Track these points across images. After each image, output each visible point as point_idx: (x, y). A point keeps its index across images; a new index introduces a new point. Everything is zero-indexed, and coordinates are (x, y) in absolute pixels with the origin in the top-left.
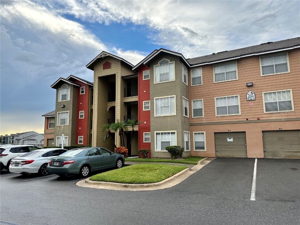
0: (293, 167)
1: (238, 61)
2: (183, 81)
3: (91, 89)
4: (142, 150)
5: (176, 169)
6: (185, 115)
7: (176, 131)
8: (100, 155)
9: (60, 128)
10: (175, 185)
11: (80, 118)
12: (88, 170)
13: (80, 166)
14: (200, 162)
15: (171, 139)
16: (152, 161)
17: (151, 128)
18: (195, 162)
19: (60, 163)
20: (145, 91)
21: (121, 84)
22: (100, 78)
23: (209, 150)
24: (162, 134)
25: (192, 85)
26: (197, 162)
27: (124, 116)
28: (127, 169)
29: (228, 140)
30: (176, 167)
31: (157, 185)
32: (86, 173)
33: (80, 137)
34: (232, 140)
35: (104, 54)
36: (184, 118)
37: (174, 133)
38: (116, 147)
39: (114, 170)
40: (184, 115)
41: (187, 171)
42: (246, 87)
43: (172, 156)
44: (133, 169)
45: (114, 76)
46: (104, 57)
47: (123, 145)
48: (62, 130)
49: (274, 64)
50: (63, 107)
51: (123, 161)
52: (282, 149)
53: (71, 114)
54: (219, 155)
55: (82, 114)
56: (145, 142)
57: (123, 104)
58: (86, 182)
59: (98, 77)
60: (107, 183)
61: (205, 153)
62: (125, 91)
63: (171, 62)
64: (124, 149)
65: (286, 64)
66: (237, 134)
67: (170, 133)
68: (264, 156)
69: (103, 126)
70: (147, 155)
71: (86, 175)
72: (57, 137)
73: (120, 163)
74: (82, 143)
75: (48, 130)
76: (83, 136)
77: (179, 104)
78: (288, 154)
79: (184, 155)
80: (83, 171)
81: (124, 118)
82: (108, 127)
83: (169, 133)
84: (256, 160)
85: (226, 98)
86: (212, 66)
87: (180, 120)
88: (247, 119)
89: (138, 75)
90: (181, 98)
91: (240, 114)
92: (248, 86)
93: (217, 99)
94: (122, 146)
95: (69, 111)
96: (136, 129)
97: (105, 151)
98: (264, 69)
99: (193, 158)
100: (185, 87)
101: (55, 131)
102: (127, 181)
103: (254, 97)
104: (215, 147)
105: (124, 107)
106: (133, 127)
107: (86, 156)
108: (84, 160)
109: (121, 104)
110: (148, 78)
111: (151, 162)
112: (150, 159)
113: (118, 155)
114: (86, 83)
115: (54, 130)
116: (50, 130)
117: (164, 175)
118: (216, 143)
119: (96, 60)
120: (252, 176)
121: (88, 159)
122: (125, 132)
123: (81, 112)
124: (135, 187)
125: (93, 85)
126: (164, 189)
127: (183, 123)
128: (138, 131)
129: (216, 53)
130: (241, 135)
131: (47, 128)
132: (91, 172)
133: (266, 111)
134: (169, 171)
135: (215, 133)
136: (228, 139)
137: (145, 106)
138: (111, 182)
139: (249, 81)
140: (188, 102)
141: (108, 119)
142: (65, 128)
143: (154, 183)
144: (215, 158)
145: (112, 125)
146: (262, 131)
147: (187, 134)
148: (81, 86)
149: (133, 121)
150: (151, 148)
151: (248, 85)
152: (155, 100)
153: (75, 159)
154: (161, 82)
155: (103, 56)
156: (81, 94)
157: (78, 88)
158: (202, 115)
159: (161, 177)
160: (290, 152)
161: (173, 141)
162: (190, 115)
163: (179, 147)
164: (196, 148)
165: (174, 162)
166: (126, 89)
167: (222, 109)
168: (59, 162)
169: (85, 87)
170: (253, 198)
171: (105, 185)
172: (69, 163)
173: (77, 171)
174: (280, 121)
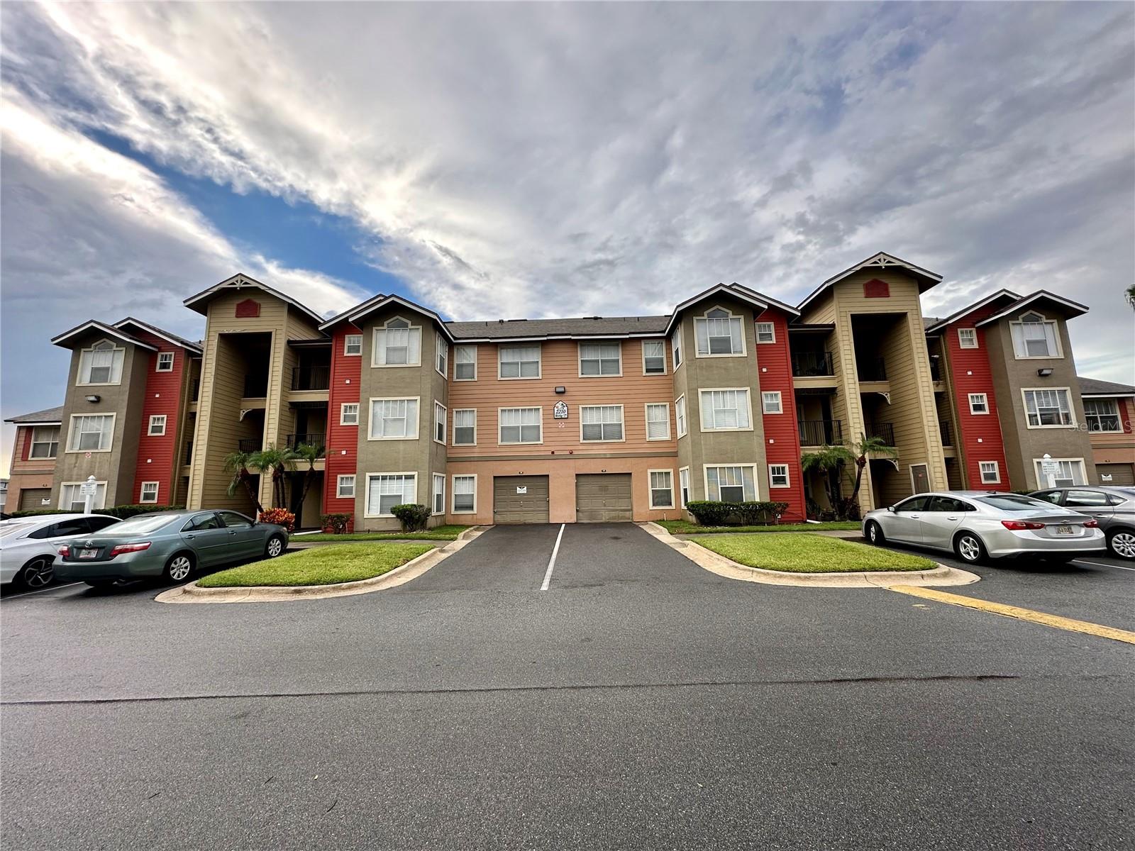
0: (616, 535)
1: (544, 344)
2: (438, 370)
3: (193, 361)
4: (334, 514)
5: (412, 550)
6: (439, 439)
7: (415, 473)
8: (223, 529)
9: (77, 457)
10: (409, 580)
11: (149, 434)
12: (188, 564)
13: (166, 556)
14: (461, 534)
15: (404, 489)
16: (356, 538)
17: (359, 466)
18: (452, 536)
19: (102, 552)
20: (348, 382)
21: (285, 359)
22: (223, 337)
23: (483, 511)
24: (384, 478)
25: (455, 379)
26: (455, 535)
27: (289, 436)
28: (296, 558)
29: (519, 491)
30: (412, 546)
31: (372, 584)
32: (181, 573)
33: (147, 485)
34: (524, 491)
35: (242, 281)
36: (435, 445)
37: (412, 477)
38: (261, 510)
39: (263, 561)
40: (436, 440)
41: (434, 553)
42: (555, 394)
43: (404, 526)
44: (314, 556)
45: (265, 338)
46: (241, 288)
47: (281, 505)
48: (85, 465)
49: (600, 358)
50: (92, 402)
51: (284, 541)
52: (605, 506)
53: (123, 422)
54: (501, 519)
55: (159, 424)
56: (341, 497)
57: (288, 405)
58: (185, 592)
59: (220, 334)
60: (247, 590)
61: (473, 518)
62: (294, 376)
63: (413, 327)
64: (285, 513)
65: (618, 361)
66: (534, 479)
67: (403, 477)
68: (577, 519)
69: (228, 457)
70: (344, 525)
71: (182, 577)
72: (63, 483)
73: (275, 545)
74: (155, 501)
75: (27, 463)
76: (158, 483)
77: (427, 417)
78: (613, 514)
79: (431, 522)
80: (173, 568)
81: (288, 440)
82: (243, 461)
83: (400, 478)
84: (563, 525)
85: (518, 410)
86: (496, 346)
87: (427, 451)
88: (553, 453)
89: (333, 343)
90: (432, 405)
91: (541, 442)
92: (557, 393)
93: (502, 410)
94: (279, 507)
95: (115, 414)
96: (319, 466)
97: (236, 518)
98: (585, 364)
99: (449, 528)
100: (441, 381)
101: (57, 467)
102: (299, 581)
103: (566, 413)
104: (494, 505)
105: (288, 414)
106: (312, 461)
107: (183, 531)
108: (177, 540)
109: (282, 405)
110: (358, 351)
111: (356, 540)
112: (352, 535)
113: (272, 529)
114: (179, 345)
115: (54, 463)
116: (35, 463)
117: (388, 563)
118: (497, 497)
119: (215, 293)
120: (551, 555)
121: (190, 537)
122: (287, 473)
123: (154, 419)
124: (321, 591)
125: (202, 351)
126: (387, 589)
127: (433, 457)
128: (323, 471)
129: (506, 319)
130: (541, 482)
131: (25, 458)
132: (197, 568)
133: (584, 439)
134: (398, 555)
135: (495, 477)
136: (518, 489)
137: (345, 415)
138: (260, 585)
139: (562, 382)
140: (446, 413)
141: (240, 441)
142: (98, 460)
143: (363, 579)
144: (492, 527)
145: (254, 455)
146: (576, 475)
147: (440, 480)
148: (160, 350)
149: (312, 448)
150: (355, 510)
151: (558, 390)
152: (371, 403)
153: (152, 539)
154: (388, 366)
155: (238, 285)
156: (158, 370)
157: (152, 356)
158: (473, 442)
159: (381, 567)
160: (617, 510)
161: (409, 494)
162: (449, 440)
163: (422, 506)
164: (457, 508)
165: (407, 539)
166: (298, 372)
167: (509, 432)
168: (99, 548)
169: (173, 353)
170: (545, 587)
171: (243, 593)
172: (132, 550)
173: (158, 568)
174: (605, 457)
